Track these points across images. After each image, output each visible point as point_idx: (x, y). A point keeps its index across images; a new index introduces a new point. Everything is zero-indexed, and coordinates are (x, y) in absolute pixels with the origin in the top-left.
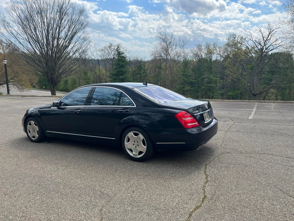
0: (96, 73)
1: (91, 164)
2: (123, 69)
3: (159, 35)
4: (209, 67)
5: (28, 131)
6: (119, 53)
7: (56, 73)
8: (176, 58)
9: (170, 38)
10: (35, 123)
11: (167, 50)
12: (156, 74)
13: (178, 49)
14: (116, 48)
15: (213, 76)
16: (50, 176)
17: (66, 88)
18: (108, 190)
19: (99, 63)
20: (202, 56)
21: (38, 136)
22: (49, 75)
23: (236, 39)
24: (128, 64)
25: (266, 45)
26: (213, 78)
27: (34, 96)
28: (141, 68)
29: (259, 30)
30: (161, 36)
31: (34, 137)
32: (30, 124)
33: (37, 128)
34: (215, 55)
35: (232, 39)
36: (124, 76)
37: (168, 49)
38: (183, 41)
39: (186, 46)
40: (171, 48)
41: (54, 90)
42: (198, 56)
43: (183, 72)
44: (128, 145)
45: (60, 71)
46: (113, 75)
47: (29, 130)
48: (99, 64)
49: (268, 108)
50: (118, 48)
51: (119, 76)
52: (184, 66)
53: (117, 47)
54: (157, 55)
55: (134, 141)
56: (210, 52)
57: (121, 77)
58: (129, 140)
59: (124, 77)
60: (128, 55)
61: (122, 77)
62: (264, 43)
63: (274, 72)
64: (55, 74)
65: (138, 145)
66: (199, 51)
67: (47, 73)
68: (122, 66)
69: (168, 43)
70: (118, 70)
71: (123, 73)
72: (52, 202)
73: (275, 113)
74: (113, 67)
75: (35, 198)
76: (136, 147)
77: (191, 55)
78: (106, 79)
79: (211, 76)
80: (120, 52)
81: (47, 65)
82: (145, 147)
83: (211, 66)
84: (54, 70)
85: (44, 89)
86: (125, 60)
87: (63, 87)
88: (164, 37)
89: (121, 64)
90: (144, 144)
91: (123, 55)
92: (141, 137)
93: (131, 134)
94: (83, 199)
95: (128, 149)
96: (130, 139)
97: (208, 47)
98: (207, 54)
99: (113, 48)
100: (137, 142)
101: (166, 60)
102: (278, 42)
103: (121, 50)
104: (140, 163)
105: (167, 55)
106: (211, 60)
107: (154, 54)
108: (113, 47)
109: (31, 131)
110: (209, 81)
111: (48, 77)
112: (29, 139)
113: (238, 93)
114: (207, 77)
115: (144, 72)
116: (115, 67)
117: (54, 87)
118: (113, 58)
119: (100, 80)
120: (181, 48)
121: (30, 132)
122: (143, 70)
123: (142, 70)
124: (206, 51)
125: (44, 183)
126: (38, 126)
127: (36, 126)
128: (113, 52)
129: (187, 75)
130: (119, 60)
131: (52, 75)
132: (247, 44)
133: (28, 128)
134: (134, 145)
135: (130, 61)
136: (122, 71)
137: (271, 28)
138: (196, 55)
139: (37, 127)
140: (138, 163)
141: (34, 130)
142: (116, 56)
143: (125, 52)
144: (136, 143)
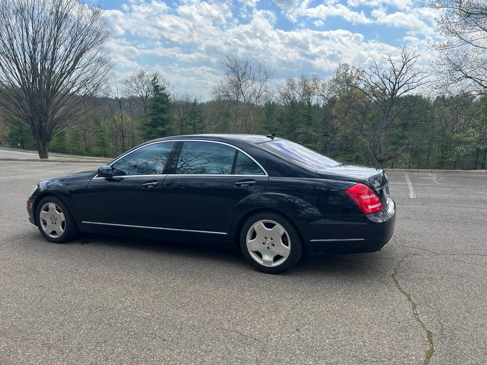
0: (114, 121)
1: (188, 279)
2: (164, 116)
3: (227, 61)
4: (307, 116)
5: (42, 223)
6: (156, 89)
7: (49, 119)
8: (253, 99)
9: (243, 66)
10: (56, 207)
11: (238, 86)
12: (221, 126)
13: (257, 85)
14: (151, 79)
15: (314, 131)
16: (120, 306)
17: (60, 146)
18: (248, 328)
19: (120, 104)
20: (294, 98)
21: (62, 231)
22: (36, 122)
23: (349, 72)
24: (173, 107)
25: (398, 83)
26: (314, 133)
27: (11, 160)
28: (195, 114)
29: (389, 58)
30: (229, 63)
31: (54, 233)
32: (47, 209)
33: (62, 216)
34: (316, 97)
35: (342, 71)
36: (167, 126)
37: (241, 85)
38: (266, 73)
39: (269, 80)
40: (244, 83)
41: (45, 149)
42: (289, 98)
43: (265, 123)
44: (252, 245)
45: (56, 116)
46: (146, 125)
47: (43, 220)
48: (121, 106)
49: (428, 180)
50: (155, 79)
51: (157, 127)
52: (266, 113)
53: (153, 78)
54: (222, 94)
55: (266, 238)
56: (308, 92)
57: (161, 129)
58: (254, 235)
59: (166, 128)
60: (172, 93)
61: (163, 129)
62: (396, 79)
63: (406, 125)
64: (46, 121)
65: (273, 245)
66: (290, 90)
67: (31, 118)
68: (162, 111)
69: (240, 74)
70: (155, 117)
71: (163, 122)
72: (153, 358)
73: (446, 189)
74: (146, 111)
75: (114, 350)
76: (268, 248)
77: (277, 95)
78: (132, 132)
79: (310, 130)
80: (158, 86)
81: (31, 104)
82: (289, 248)
83: (310, 115)
84: (46, 114)
85: (19, 148)
86: (168, 100)
87: (55, 145)
88: (234, 63)
89: (160, 107)
90: (285, 243)
91: (163, 92)
92: (280, 229)
93: (259, 226)
94: (210, 347)
95: (253, 252)
96: (256, 234)
97: (304, 83)
98: (303, 96)
99: (147, 78)
100: (272, 239)
101: (236, 103)
102: (416, 79)
103: (160, 83)
104: (279, 277)
105: (238, 94)
106: (309, 103)
107: (218, 91)
108: (145, 78)
109: (49, 222)
110: (306, 138)
111: (33, 125)
112: (44, 236)
113: (351, 157)
114: (304, 133)
115: (201, 121)
116: (149, 112)
117: (44, 145)
118: (146, 97)
119: (123, 134)
120: (262, 84)
121: (45, 224)
122: (199, 117)
123: (196, 118)
124: (301, 91)
125: (116, 319)
126: (64, 213)
127: (59, 211)
128: (146, 87)
129: (271, 127)
130: (156, 100)
131: (40, 121)
132: (369, 80)
133: (41, 216)
134: (264, 243)
135: (175, 103)
136: (163, 118)
137: (407, 56)
138: (285, 96)
139: (62, 214)
140: (273, 276)
141: (54, 220)
142: (150, 93)
143: (166, 86)
144: (269, 240)
